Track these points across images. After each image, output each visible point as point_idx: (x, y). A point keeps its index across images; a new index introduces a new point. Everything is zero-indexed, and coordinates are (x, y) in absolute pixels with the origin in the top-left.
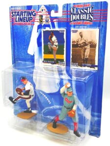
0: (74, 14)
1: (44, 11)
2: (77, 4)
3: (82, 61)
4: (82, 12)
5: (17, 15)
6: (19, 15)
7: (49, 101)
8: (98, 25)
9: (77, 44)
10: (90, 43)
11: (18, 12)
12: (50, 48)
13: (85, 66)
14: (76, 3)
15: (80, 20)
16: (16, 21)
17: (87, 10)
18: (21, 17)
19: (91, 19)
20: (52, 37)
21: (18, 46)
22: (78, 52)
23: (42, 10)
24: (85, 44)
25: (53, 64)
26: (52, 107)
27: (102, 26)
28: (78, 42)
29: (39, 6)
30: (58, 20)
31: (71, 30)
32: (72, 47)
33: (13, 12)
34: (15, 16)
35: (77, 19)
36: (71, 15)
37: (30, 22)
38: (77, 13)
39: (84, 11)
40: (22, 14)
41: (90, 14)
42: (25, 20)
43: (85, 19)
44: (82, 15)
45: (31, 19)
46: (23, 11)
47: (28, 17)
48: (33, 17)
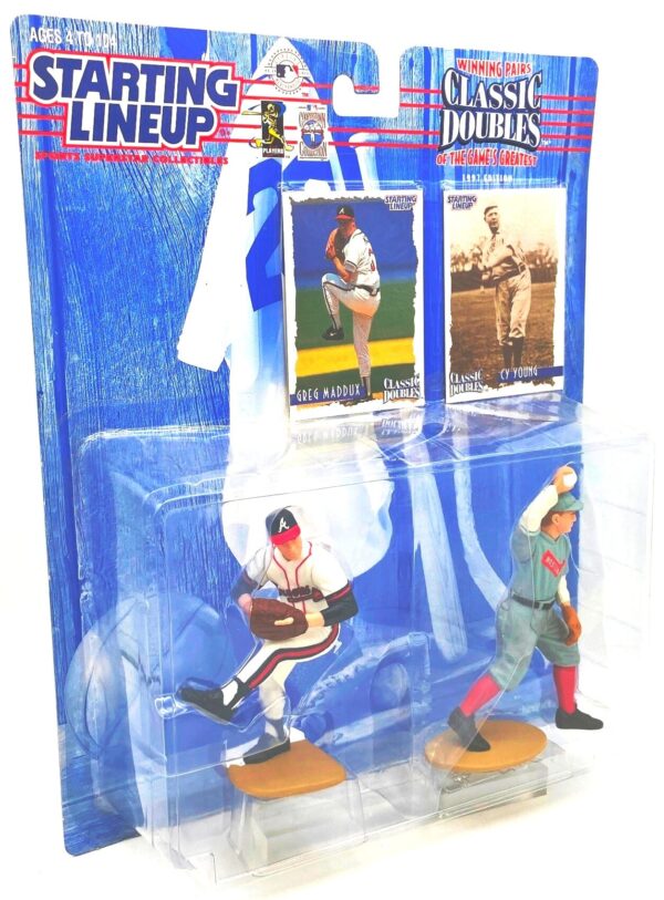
0: (460, 109)
1: (289, 74)
2: (474, 54)
3: (501, 358)
4: (495, 102)
5: (86, 86)
8: (555, 170)
10: (531, 257)
12: (334, 311)
13: (510, 381)
14: (467, 47)
15: (488, 141)
16: (79, 133)
17: (517, 93)
18: (124, 104)
19: (533, 137)
20: (343, 240)
22: (480, 313)
23: (281, 70)
24: (511, 267)
25: (356, 400)
26: (349, 671)
27: (573, 176)
28: (477, 256)
29: (253, 37)
30: (374, 137)
31: (446, 195)
32: (453, 290)
33: (49, 62)
34: (66, 93)
35: (471, 134)
36: (447, 113)
37: (196, 146)
38: (471, 105)
39: (502, 93)
40: (127, 82)
41: (527, 115)
42: (152, 131)
43: (507, 137)
44: (493, 115)
45: (201, 120)
46: (138, 63)
47: (175, 106)
48: (218, 111)
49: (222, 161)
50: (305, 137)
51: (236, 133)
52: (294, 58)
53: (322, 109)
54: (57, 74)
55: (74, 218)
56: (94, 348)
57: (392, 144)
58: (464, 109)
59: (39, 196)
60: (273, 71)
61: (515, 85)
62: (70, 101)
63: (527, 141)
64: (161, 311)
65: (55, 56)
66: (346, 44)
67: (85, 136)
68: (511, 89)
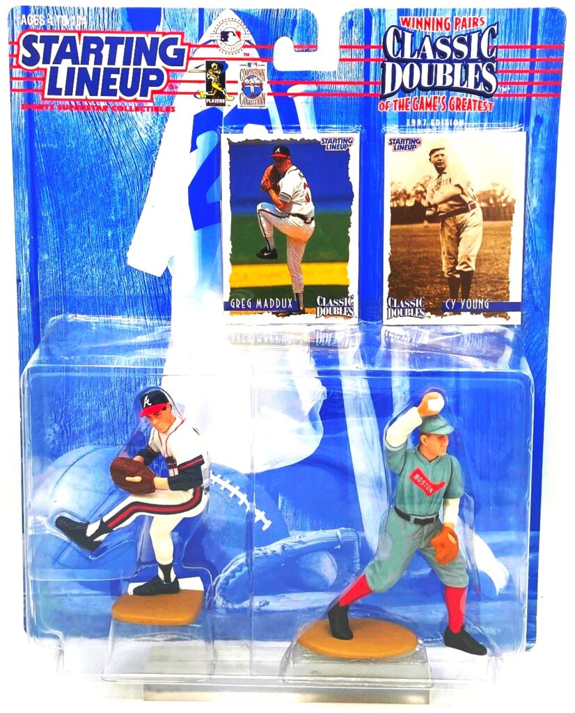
0: (403, 62)
1: (232, 39)
2: (418, 11)
3: (446, 289)
4: (443, 54)
5: (61, 55)
6: (73, 56)
7: (260, 515)
8: (517, 115)
9: (418, 204)
10: (485, 197)
11: (70, 41)
12: (269, 234)
15: (434, 89)
16: (54, 90)
17: (469, 45)
18: (90, 68)
20: (278, 175)
21: (61, 228)
22: (422, 245)
23: (225, 36)
24: (459, 204)
25: (288, 313)
26: (276, 547)
27: (539, 120)
28: (421, 194)
29: (201, 11)
30: (313, 88)
31: (387, 138)
32: (392, 223)
33: (34, 39)
34: (46, 61)
35: (415, 83)
36: (389, 65)
37: (148, 98)
38: (415, 57)
39: (451, 46)
40: (93, 51)
41: (480, 64)
42: (112, 87)
43: (457, 84)
44: (440, 66)
45: (153, 78)
46: (103, 36)
47: (131, 67)
48: (168, 71)
49: (169, 109)
50: (245, 89)
51: (182, 87)
52: (237, 25)
53: (263, 66)
54: (40, 47)
55: (48, 153)
56: (60, 250)
57: (330, 94)
58: (407, 61)
59: (22, 136)
60: (218, 37)
61: (466, 38)
62: (48, 67)
63: (481, 88)
64: (114, 225)
65: (39, 35)
66: (287, 12)
67: (59, 92)
68: (461, 41)
